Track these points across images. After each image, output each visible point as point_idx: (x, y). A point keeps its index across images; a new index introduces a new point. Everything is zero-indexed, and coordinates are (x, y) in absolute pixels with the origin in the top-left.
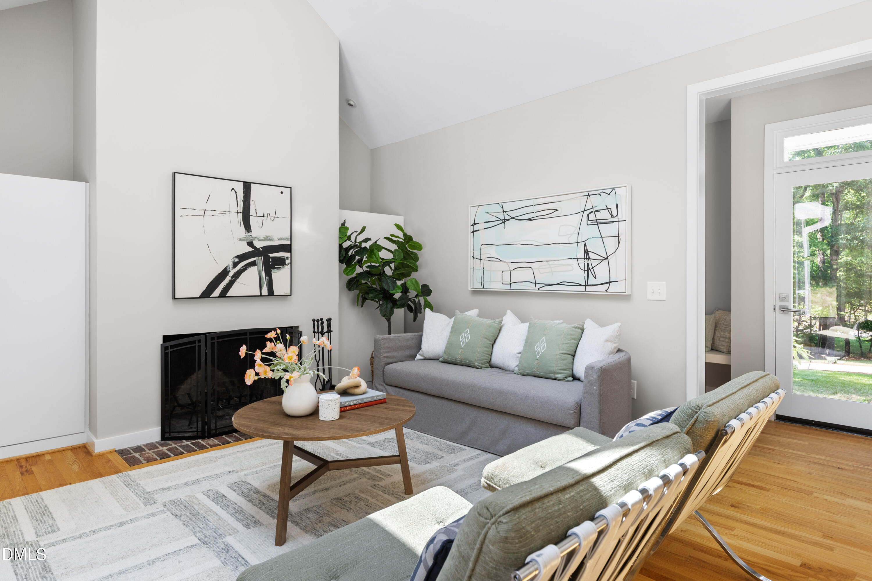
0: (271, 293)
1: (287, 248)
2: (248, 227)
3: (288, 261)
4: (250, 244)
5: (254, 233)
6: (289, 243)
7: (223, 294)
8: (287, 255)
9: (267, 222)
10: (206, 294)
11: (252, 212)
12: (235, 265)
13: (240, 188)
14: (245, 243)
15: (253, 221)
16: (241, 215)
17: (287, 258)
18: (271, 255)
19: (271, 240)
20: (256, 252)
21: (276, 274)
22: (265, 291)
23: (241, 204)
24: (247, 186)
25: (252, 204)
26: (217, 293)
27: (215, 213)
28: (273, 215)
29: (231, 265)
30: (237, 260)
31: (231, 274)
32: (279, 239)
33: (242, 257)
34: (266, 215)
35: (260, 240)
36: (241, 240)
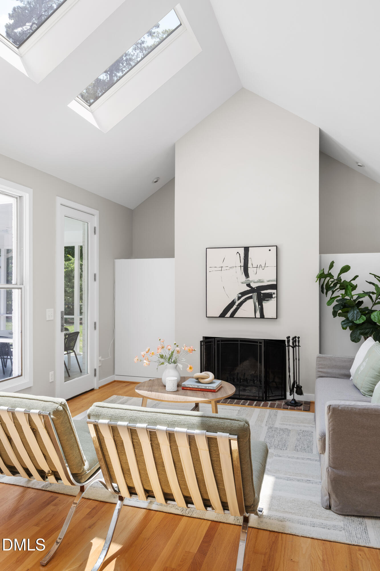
0: (262, 316)
1: (274, 287)
2: (247, 275)
3: (274, 296)
4: (249, 285)
5: (250, 279)
6: (275, 283)
7: (232, 316)
8: (275, 291)
9: (260, 270)
10: (223, 315)
11: (250, 265)
12: (239, 298)
13: (242, 251)
14: (245, 285)
15: (250, 271)
16: (242, 268)
17: (274, 293)
18: (262, 292)
19: (263, 282)
20: (252, 290)
21: (265, 304)
22: (258, 315)
23: (243, 261)
24: (247, 249)
25: (249, 260)
26: (228, 315)
27: (227, 268)
28: (263, 265)
29: (237, 298)
30: (240, 295)
31: (237, 304)
32: (268, 281)
33: (243, 294)
34: (259, 266)
35: (255, 282)
36: (242, 283)
